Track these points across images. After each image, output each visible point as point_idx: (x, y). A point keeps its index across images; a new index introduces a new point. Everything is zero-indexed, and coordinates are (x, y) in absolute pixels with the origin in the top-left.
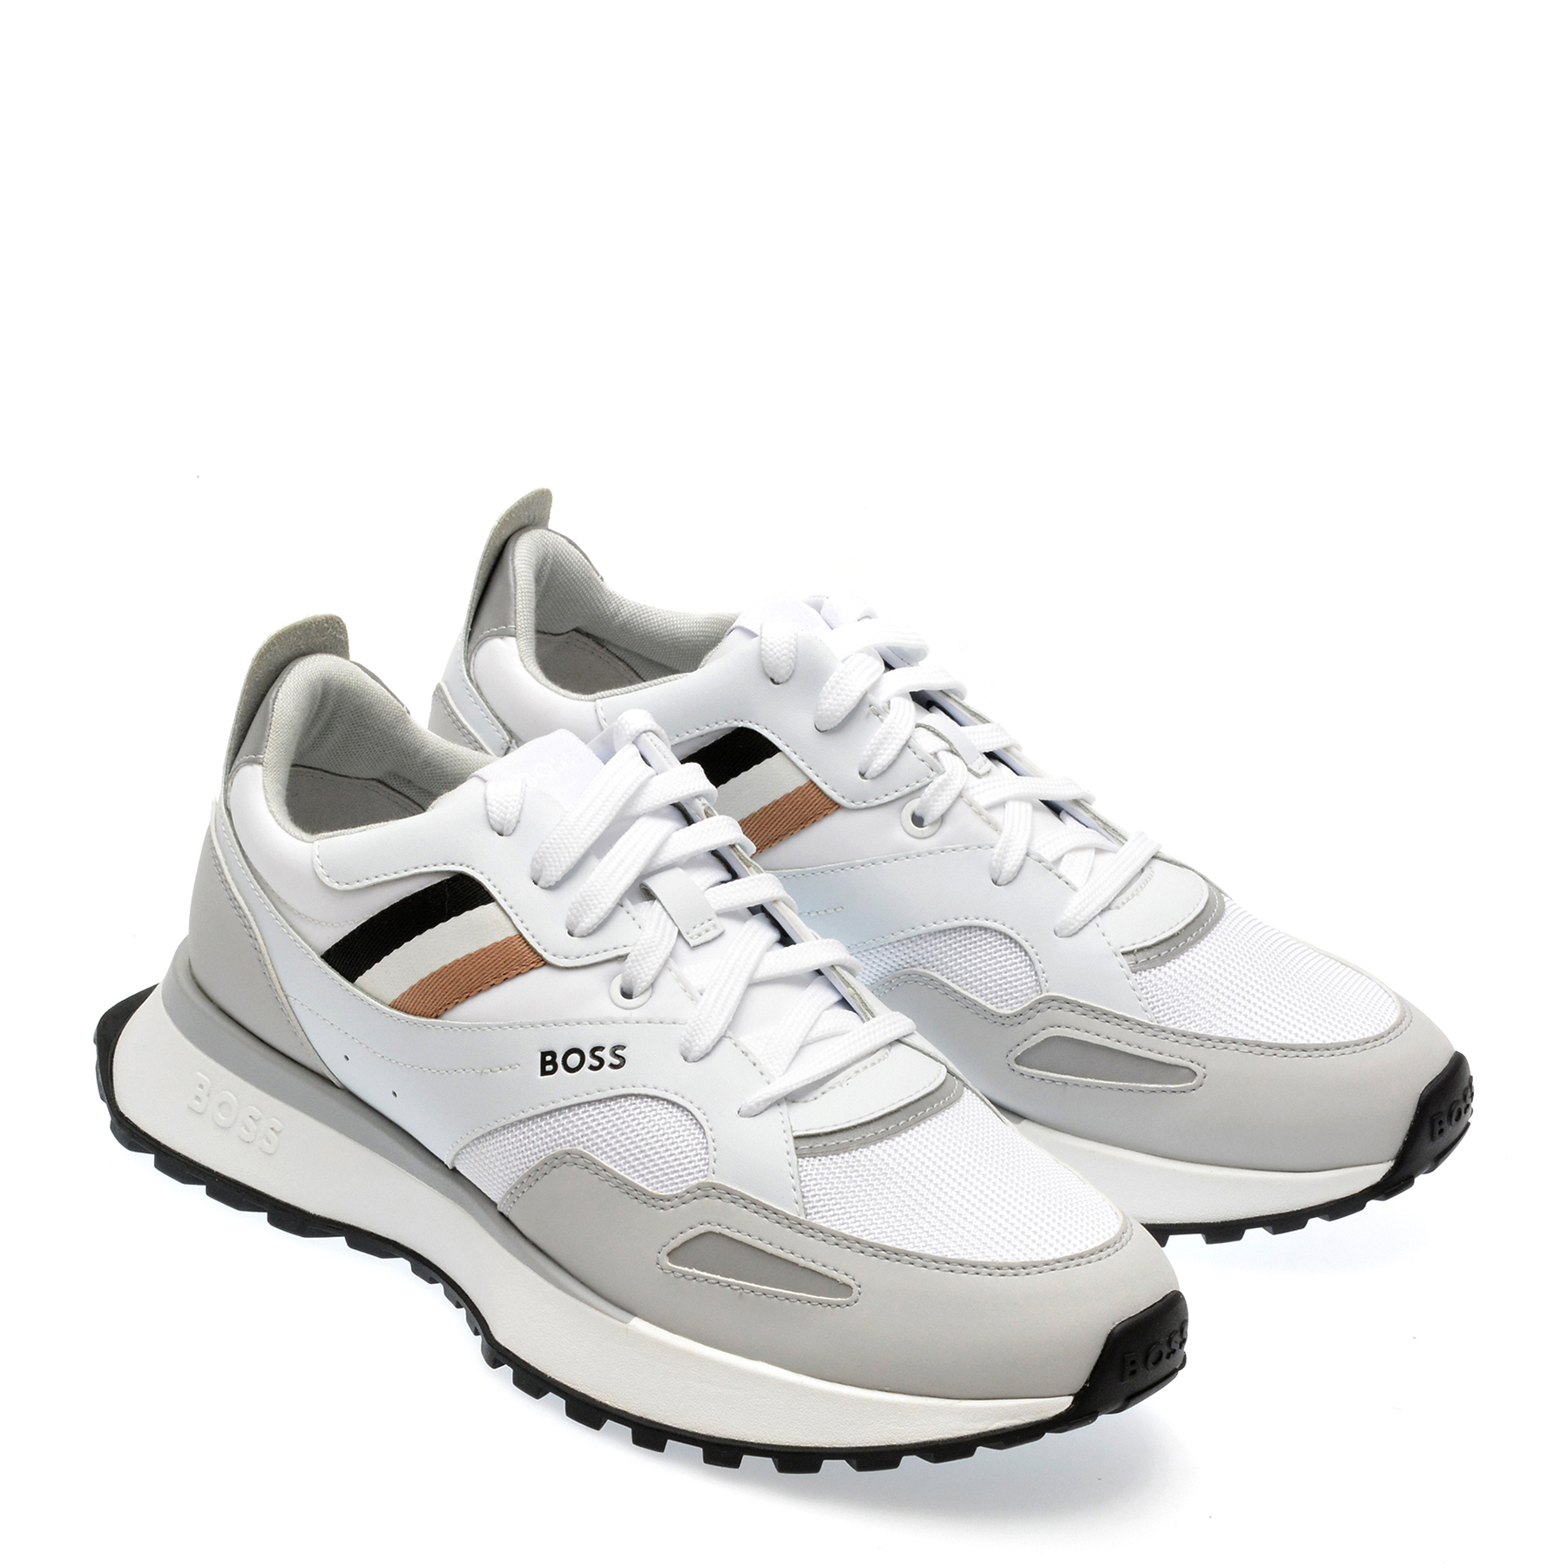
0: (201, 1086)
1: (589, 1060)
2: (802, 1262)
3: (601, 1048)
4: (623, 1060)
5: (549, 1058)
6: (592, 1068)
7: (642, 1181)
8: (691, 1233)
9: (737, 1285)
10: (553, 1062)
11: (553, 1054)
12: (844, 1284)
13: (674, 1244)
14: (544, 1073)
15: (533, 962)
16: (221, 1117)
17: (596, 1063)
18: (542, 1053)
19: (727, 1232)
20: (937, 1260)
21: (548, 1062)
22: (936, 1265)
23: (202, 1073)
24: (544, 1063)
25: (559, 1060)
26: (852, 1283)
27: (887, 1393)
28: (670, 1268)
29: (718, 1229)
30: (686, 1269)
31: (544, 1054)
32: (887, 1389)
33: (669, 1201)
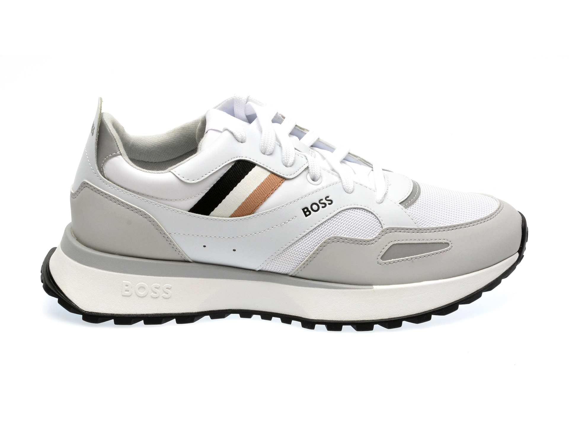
0: (127, 286)
1: (321, 206)
2: (428, 242)
3: (322, 200)
4: (331, 201)
5: (306, 210)
6: (323, 207)
7: (361, 237)
8: (387, 248)
9: (409, 258)
10: (308, 211)
11: (307, 208)
12: (445, 243)
13: (382, 254)
14: (306, 216)
15: (281, 181)
16: (141, 293)
17: (324, 205)
18: (302, 209)
19: (399, 242)
20: (468, 224)
21: (306, 212)
22: (468, 225)
23: (125, 280)
24: (305, 213)
25: (310, 209)
26: (448, 242)
27: (470, 274)
28: (384, 263)
29: (396, 242)
30: (389, 260)
31: (303, 210)
32: (469, 272)
33: (374, 240)
